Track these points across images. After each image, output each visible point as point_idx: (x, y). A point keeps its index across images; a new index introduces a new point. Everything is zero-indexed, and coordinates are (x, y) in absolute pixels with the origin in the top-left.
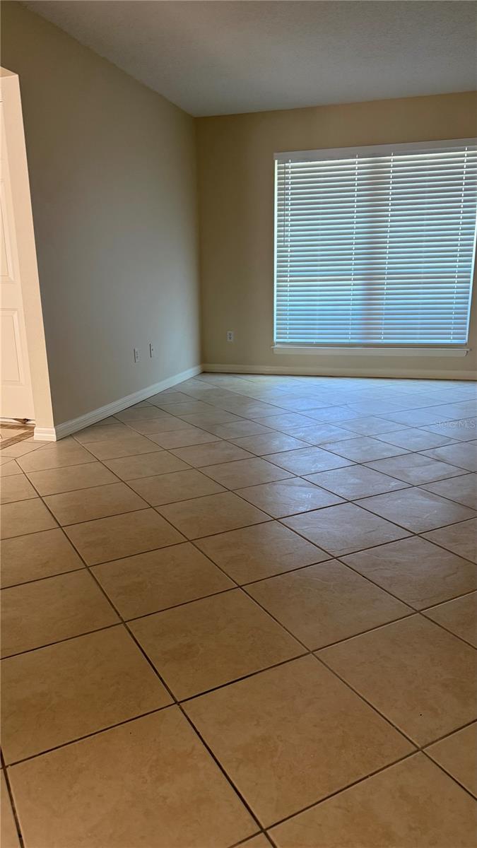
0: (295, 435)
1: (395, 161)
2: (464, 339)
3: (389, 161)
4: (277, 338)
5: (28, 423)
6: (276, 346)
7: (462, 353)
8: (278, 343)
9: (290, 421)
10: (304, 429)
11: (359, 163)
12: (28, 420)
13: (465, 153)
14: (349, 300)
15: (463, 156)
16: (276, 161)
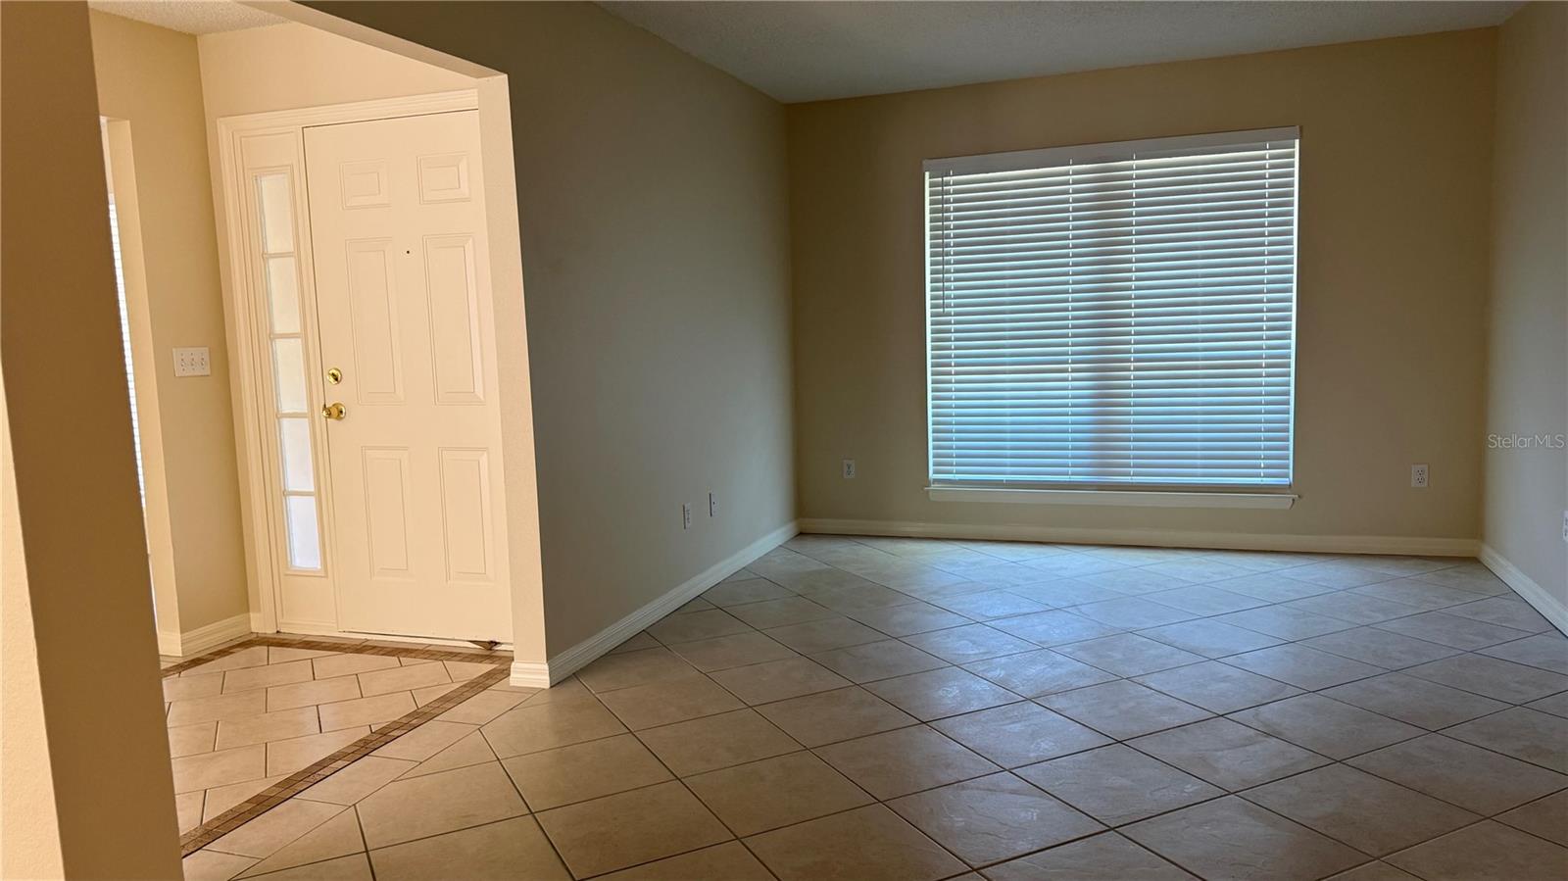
0: (989, 675)
1: (1139, 169)
2: (1286, 476)
3: (1130, 168)
4: (935, 472)
5: (496, 648)
6: (934, 487)
7: (1284, 502)
8: (936, 481)
9: (974, 643)
10: (1003, 660)
11: (1076, 173)
12: (496, 643)
13: (1267, 153)
14: (1067, 406)
15: (1263, 158)
16: (927, 174)
